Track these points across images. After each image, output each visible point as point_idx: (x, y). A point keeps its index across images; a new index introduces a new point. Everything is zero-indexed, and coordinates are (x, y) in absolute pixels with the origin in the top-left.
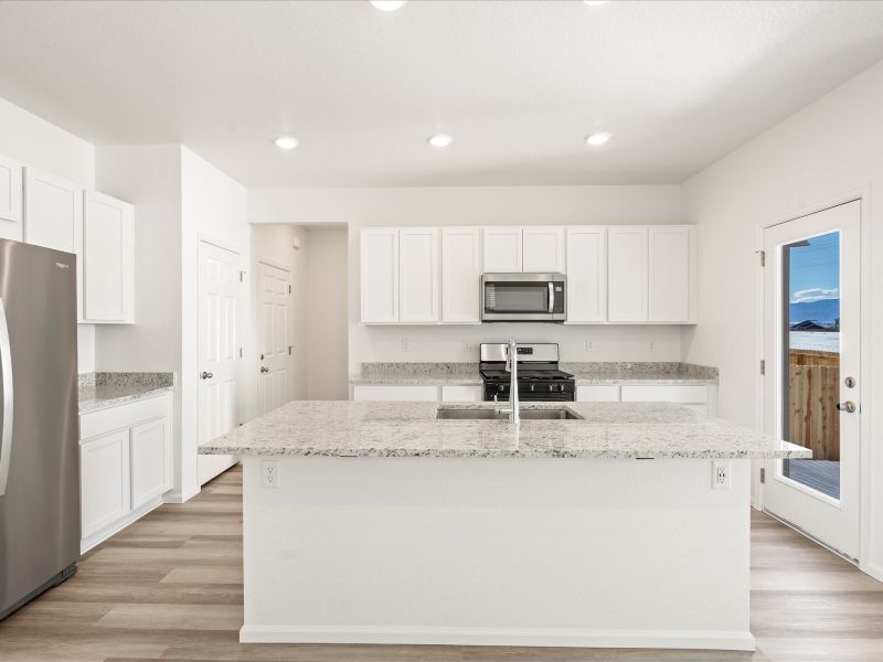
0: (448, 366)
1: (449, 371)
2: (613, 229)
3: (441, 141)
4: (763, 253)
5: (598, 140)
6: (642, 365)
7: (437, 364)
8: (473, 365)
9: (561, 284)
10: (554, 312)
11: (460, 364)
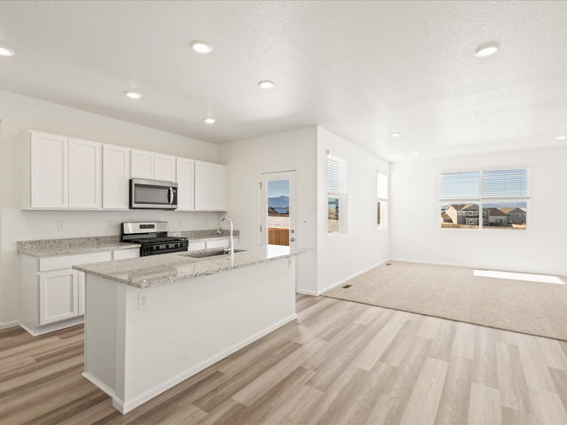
0: (97, 239)
1: (99, 242)
2: (198, 163)
3: (133, 96)
4: (261, 184)
5: (210, 121)
6: (203, 231)
7: (89, 239)
8: (115, 237)
9: (175, 189)
10: (173, 204)
11: (106, 237)
